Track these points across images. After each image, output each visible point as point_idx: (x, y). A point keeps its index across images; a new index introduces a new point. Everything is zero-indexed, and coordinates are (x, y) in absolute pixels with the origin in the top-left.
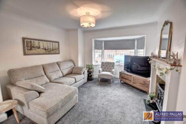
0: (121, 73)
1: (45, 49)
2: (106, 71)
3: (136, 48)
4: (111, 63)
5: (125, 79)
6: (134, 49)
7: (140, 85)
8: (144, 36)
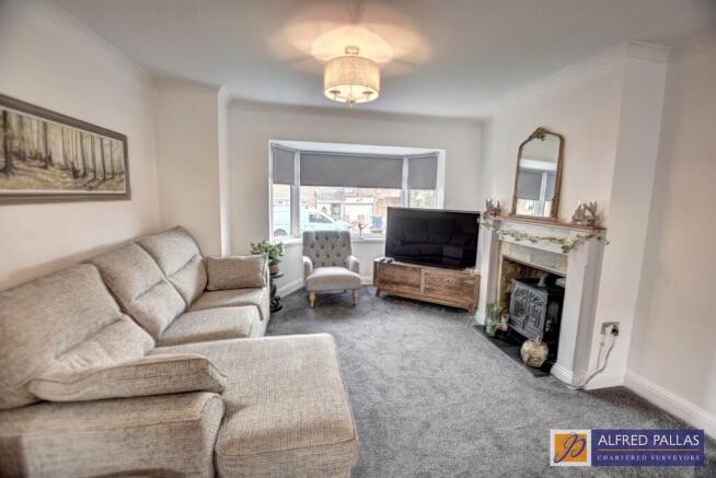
0: (378, 267)
1: (75, 173)
2: (334, 265)
3: (405, 185)
4: (335, 235)
5: (397, 284)
6: (401, 188)
7: (447, 291)
8: (434, 150)
